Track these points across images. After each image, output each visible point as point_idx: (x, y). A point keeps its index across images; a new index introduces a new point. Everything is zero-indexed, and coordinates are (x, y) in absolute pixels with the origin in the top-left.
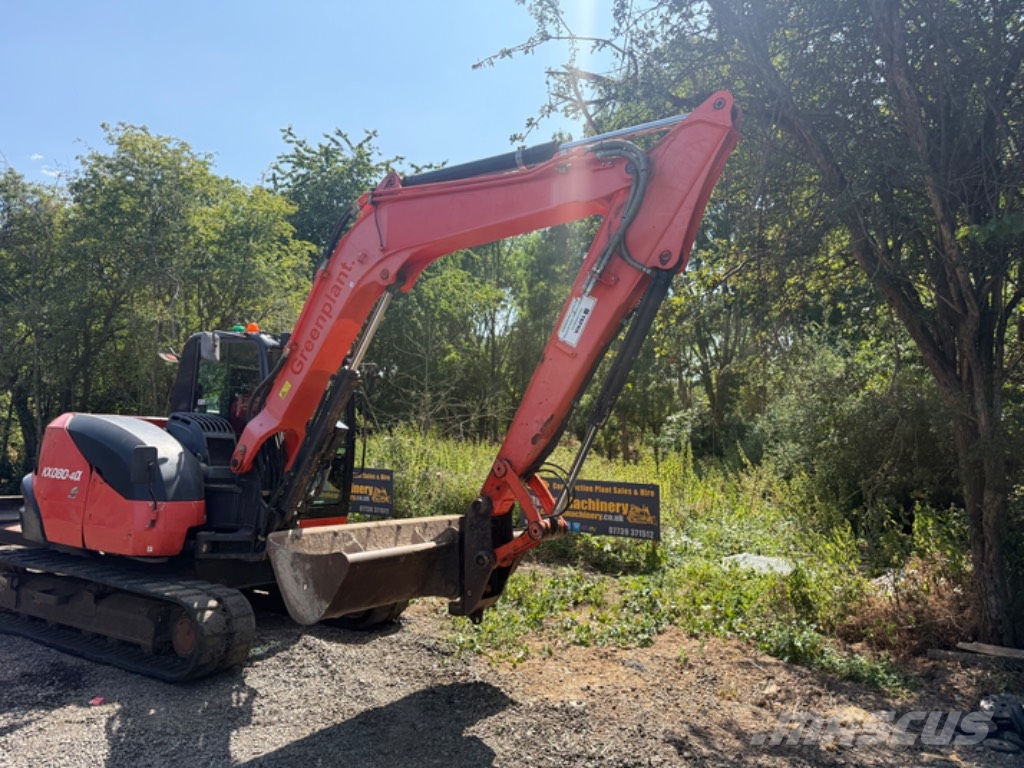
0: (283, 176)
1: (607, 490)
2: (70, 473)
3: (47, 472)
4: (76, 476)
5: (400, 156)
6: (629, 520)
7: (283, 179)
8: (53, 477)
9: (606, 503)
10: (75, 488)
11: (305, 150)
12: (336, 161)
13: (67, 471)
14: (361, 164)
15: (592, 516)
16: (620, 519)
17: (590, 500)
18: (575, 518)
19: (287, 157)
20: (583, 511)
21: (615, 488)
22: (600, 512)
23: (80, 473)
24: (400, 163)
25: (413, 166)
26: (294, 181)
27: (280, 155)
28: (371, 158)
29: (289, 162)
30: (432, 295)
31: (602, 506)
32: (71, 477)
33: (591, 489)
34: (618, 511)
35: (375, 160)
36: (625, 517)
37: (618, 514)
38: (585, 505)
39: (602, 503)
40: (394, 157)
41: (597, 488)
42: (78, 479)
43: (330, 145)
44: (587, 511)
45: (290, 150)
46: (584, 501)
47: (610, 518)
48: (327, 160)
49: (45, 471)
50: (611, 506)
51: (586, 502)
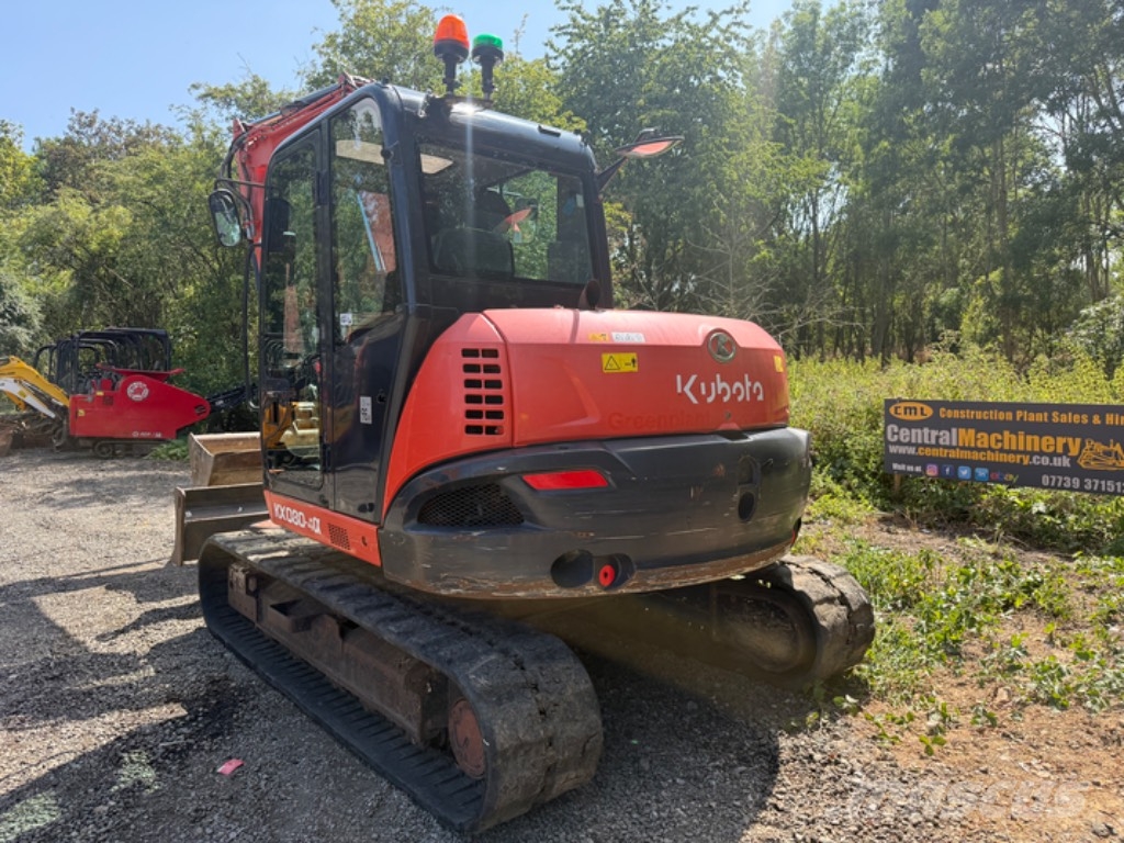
0: (556, 54)
1: (1040, 417)
5: (692, 6)
6: (1082, 464)
7: (556, 58)
9: (1036, 438)
11: (584, 18)
12: (618, 26)
14: (646, 27)
15: (1010, 458)
16: (1066, 462)
17: (1006, 433)
18: (979, 461)
19: (560, 29)
20: (993, 450)
21: (1055, 414)
22: (1025, 452)
24: (693, 15)
25: (711, 14)
26: (571, 58)
27: (553, 26)
28: (656, 14)
29: (565, 34)
30: (735, 176)
31: (1033, 442)
33: (1009, 416)
34: (1060, 450)
35: (663, 16)
36: (1073, 460)
37: (1060, 455)
38: (997, 441)
39: (1029, 438)
40: (684, 9)
41: (1019, 414)
43: (611, 6)
44: (1002, 450)
45: (564, 19)
47: (1045, 461)
48: (607, 26)
50: (1047, 443)
51: (1000, 437)
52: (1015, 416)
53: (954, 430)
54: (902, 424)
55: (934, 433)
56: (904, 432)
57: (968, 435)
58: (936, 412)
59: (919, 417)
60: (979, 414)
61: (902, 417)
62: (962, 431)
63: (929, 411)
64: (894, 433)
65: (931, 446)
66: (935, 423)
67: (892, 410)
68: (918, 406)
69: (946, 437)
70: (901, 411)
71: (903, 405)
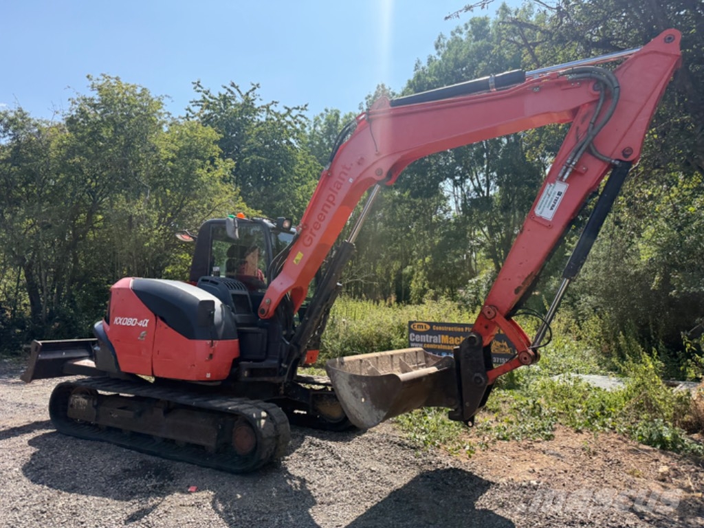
0: (193, 115)
2: (138, 321)
3: (118, 321)
4: (144, 323)
5: (275, 101)
6: (492, 351)
7: (193, 117)
8: (123, 324)
10: (143, 332)
11: (210, 97)
12: (231, 105)
13: (136, 320)
14: (248, 107)
17: (461, 337)
18: (450, 350)
19: (197, 102)
20: (456, 345)
23: (147, 321)
24: (276, 105)
25: (286, 108)
26: (202, 118)
27: (192, 100)
28: (254, 102)
29: (198, 105)
32: (140, 324)
33: (462, 330)
35: (258, 103)
38: (458, 341)
40: (271, 102)
42: (146, 325)
43: (227, 93)
45: (199, 97)
46: (457, 338)
48: (225, 104)
49: (116, 320)
51: (458, 339)
52: (464, 329)
53: (439, 336)
54: (417, 333)
55: (431, 337)
56: (418, 336)
57: (445, 339)
58: (431, 327)
59: (424, 330)
60: (450, 329)
61: (417, 329)
62: (443, 336)
63: (428, 327)
64: (413, 337)
65: (430, 343)
66: (431, 332)
67: (412, 326)
68: (424, 324)
69: (436, 339)
70: (416, 327)
71: (417, 324)
